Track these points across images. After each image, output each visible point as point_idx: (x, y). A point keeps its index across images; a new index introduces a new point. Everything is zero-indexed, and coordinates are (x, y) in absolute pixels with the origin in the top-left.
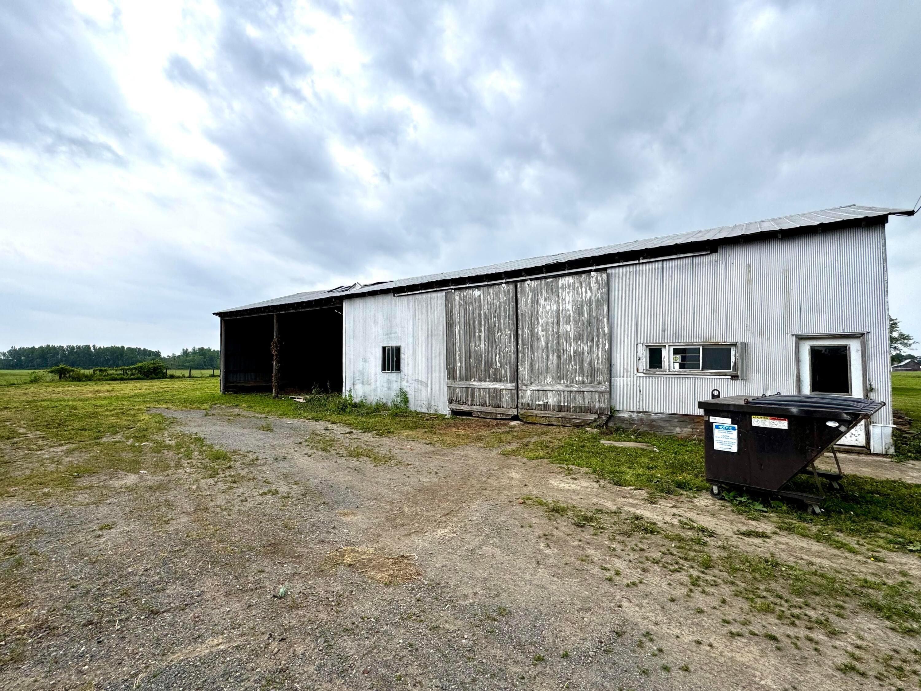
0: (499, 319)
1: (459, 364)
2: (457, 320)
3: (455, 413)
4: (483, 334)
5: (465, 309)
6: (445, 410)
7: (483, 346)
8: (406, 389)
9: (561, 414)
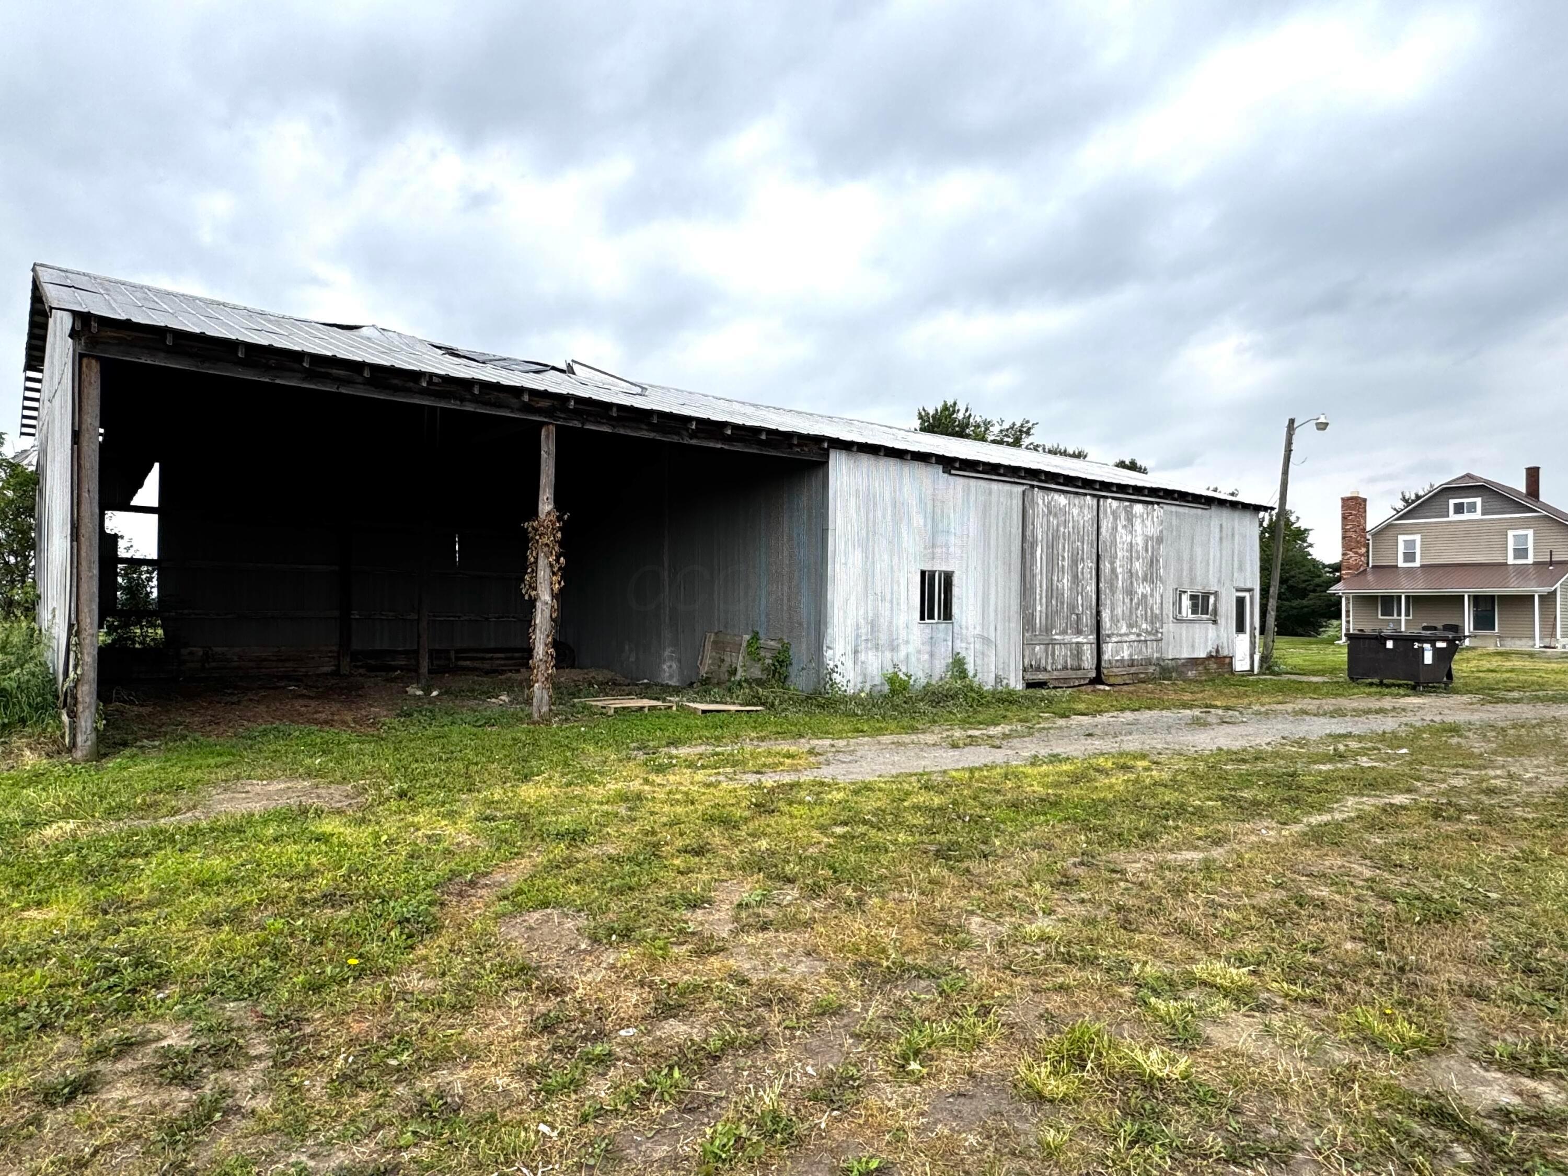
0: (1083, 543)
1: (1038, 608)
2: (1040, 537)
3: (1030, 685)
4: (1066, 564)
5: (1048, 521)
6: (1016, 683)
7: (1065, 581)
8: (963, 654)
9: (1133, 670)
